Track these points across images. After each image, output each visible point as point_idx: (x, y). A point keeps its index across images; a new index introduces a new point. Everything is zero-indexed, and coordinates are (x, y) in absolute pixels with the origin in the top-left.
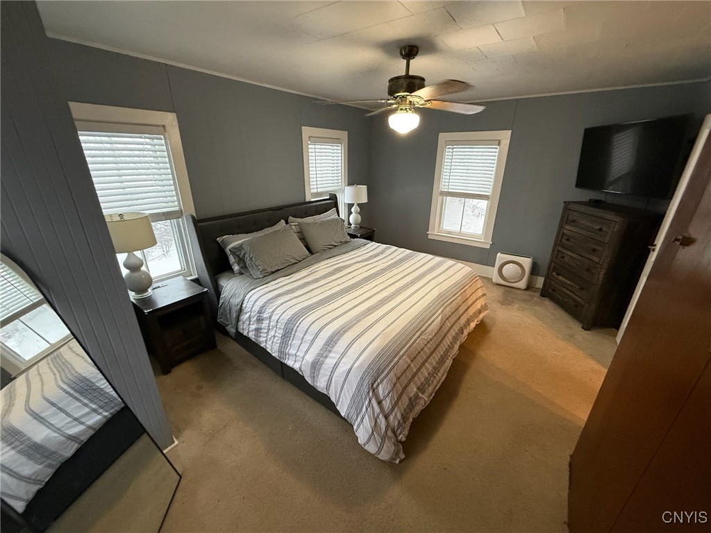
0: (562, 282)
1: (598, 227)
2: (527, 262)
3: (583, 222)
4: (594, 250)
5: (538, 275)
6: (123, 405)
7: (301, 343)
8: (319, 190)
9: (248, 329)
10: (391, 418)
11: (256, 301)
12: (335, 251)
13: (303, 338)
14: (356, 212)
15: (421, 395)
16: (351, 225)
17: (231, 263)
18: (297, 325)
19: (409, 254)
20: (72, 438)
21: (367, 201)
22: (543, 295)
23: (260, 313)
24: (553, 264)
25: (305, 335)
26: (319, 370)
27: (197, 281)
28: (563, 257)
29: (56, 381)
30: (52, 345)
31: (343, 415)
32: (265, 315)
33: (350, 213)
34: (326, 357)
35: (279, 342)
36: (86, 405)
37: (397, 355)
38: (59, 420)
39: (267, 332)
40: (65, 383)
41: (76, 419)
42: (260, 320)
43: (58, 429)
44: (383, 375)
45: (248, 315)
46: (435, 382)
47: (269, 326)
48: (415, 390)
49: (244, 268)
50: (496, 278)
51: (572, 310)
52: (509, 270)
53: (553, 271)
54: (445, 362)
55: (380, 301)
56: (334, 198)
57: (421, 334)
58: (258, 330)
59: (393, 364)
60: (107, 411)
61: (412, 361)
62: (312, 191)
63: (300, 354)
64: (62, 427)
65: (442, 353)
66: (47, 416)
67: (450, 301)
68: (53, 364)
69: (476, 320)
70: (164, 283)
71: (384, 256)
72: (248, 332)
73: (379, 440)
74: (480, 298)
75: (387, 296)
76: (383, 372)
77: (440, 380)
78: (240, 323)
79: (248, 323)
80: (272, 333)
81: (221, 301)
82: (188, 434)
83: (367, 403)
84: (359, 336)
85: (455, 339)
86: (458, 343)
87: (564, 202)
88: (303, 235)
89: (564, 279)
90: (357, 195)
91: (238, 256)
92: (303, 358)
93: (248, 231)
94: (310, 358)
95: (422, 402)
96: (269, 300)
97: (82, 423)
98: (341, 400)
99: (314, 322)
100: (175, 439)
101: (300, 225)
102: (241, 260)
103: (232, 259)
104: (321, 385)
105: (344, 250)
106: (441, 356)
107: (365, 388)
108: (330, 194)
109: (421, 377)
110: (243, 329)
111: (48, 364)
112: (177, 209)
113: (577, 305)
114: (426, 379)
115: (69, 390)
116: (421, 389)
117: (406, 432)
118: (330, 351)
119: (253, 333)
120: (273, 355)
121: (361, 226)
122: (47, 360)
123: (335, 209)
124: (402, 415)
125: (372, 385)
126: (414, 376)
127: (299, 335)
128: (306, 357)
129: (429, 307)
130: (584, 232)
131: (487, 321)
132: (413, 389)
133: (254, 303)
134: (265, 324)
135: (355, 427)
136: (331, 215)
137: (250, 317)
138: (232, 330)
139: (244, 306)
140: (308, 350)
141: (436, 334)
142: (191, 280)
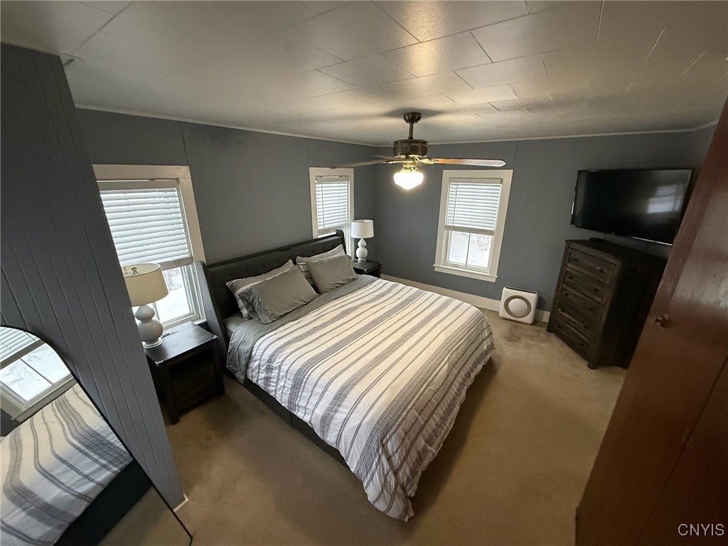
0: (568, 320)
1: (598, 268)
2: (532, 297)
3: (584, 262)
4: (597, 290)
5: (544, 310)
6: (131, 460)
7: (311, 395)
8: (326, 227)
9: (258, 378)
10: (400, 474)
11: (265, 349)
12: (342, 290)
13: (312, 392)
14: (363, 246)
15: (429, 448)
16: (357, 258)
17: (240, 306)
18: (306, 376)
19: (416, 293)
20: (82, 496)
21: (372, 236)
22: (549, 331)
23: (270, 362)
24: (558, 300)
25: (315, 387)
26: (329, 425)
27: (205, 326)
28: (567, 295)
29: (65, 435)
30: (54, 385)
31: (353, 470)
32: (275, 365)
33: (356, 247)
34: (336, 411)
35: (289, 393)
36: (96, 461)
37: (405, 409)
38: (70, 478)
39: (277, 382)
40: (75, 438)
41: (86, 477)
42: (269, 369)
43: (68, 488)
44: (392, 431)
45: (257, 363)
46: (443, 432)
47: (279, 376)
48: (423, 443)
49: (253, 312)
50: (503, 313)
51: (578, 347)
52: (515, 305)
53: (558, 307)
54: (452, 410)
55: (388, 348)
56: (340, 234)
57: (428, 386)
58: (267, 379)
59: (401, 419)
60: (117, 466)
61: (419, 414)
62: (319, 228)
63: (310, 407)
64: (73, 485)
65: (449, 401)
66: (58, 474)
67: (457, 346)
68: (59, 411)
69: (483, 362)
70: (174, 329)
71: (391, 295)
72: (257, 380)
73: (388, 497)
74: (486, 338)
75: (394, 343)
76: (391, 428)
77: (448, 429)
78: (250, 370)
79: (257, 371)
80: (282, 383)
81: (230, 347)
82: (197, 489)
83: (376, 460)
84: (367, 390)
85: (462, 384)
86: (466, 388)
87: (566, 241)
88: (310, 274)
89: (569, 317)
90: (363, 230)
91: (248, 301)
92: (313, 411)
93: (256, 273)
94: (320, 412)
95: (431, 455)
96: (278, 349)
97: (92, 480)
98: (350, 457)
99: (323, 374)
100: (185, 496)
101: (307, 264)
102: (250, 305)
103: (241, 303)
104: (331, 439)
105: (351, 289)
106: (449, 405)
107: (374, 445)
108: (337, 230)
109: (428, 430)
110: (252, 377)
111: (54, 410)
112: (188, 255)
113: (583, 343)
114: (434, 431)
115: (79, 445)
116: (429, 441)
117: (415, 487)
118: (339, 406)
119: (263, 381)
120: (283, 405)
121: (367, 260)
122: (52, 406)
123: (342, 245)
124: (411, 470)
125: (382, 441)
126: (421, 429)
127: (309, 387)
128: (316, 411)
129: (435, 355)
130: (587, 272)
131: (495, 359)
132: (421, 442)
133: (264, 352)
134: (275, 373)
135: (365, 484)
136: (337, 252)
137: (259, 365)
138: (242, 378)
139: (253, 353)
140: (317, 403)
141: (443, 384)
142: (199, 325)
